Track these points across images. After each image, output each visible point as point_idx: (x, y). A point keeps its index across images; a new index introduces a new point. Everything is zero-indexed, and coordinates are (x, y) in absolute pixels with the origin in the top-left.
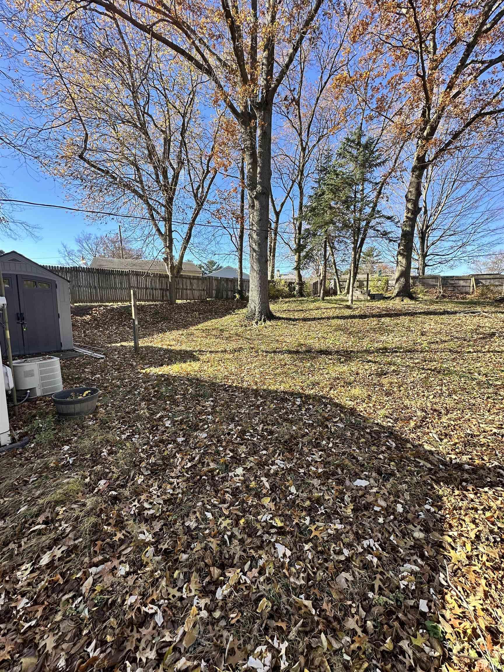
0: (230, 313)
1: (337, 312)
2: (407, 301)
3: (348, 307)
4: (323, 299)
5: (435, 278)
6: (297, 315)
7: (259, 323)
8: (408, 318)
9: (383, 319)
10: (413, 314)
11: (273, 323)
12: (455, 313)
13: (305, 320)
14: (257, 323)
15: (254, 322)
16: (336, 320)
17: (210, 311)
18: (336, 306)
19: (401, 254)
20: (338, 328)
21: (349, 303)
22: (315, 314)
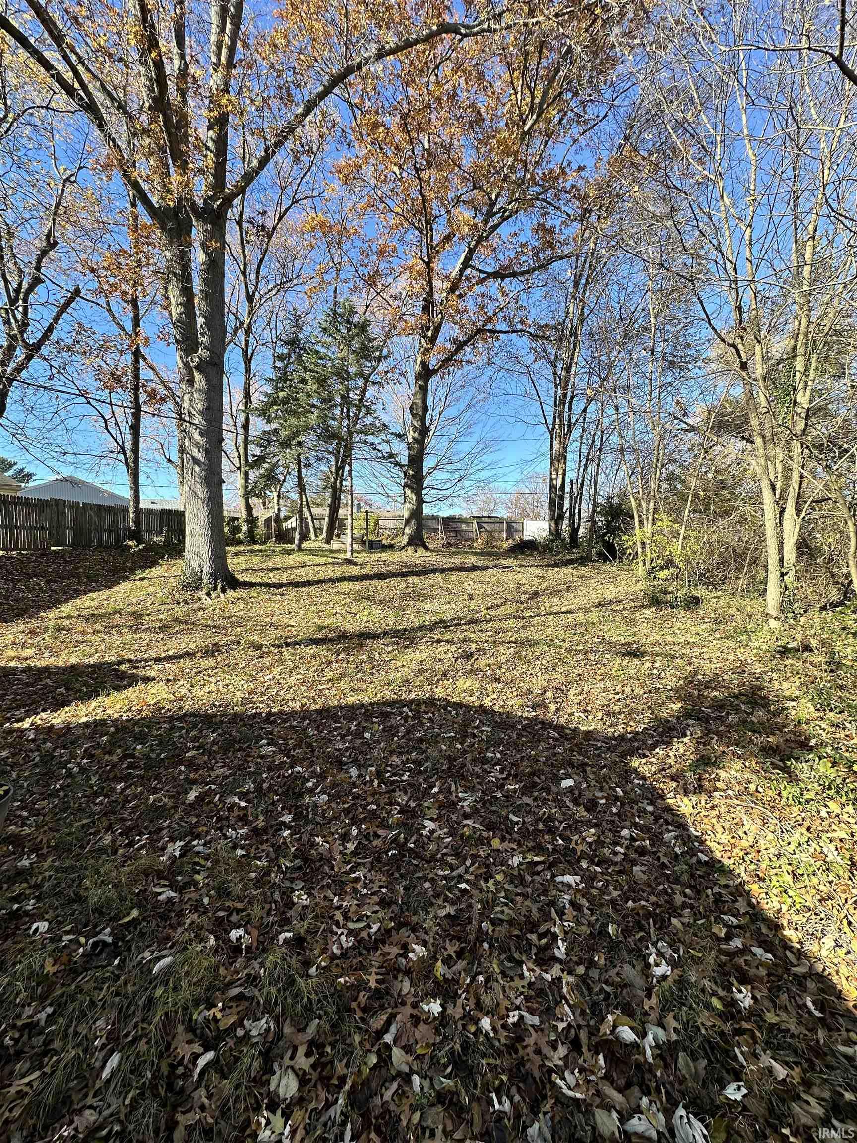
0: (126, 579)
1: (339, 572)
2: (420, 551)
3: (349, 562)
4: (300, 549)
5: (435, 518)
6: (274, 578)
7: (213, 595)
8: (439, 577)
9: (410, 579)
10: (442, 571)
11: (240, 593)
12: (486, 568)
13: (296, 585)
14: (208, 594)
15: (202, 594)
16: (346, 583)
17: (74, 574)
18: (330, 560)
19: (409, 487)
20: (360, 598)
21: (348, 555)
22: (303, 574)
